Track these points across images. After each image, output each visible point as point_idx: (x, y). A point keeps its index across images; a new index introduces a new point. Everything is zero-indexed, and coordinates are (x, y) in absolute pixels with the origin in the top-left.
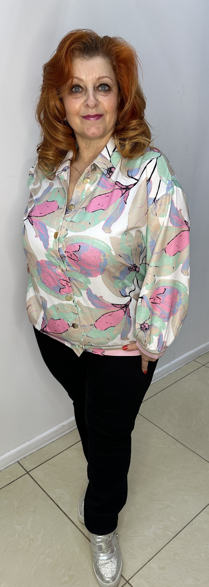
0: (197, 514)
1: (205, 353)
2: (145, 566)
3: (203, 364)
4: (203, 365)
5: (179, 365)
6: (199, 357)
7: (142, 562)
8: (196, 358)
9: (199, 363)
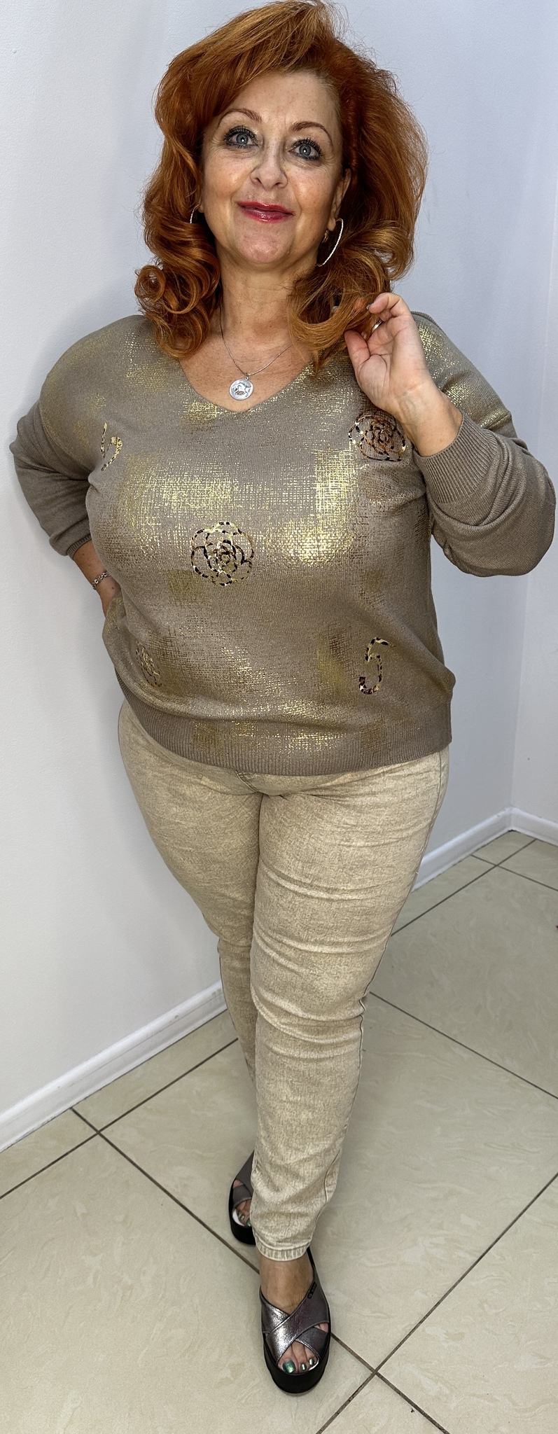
0: (524, 1208)
1: (497, 838)
2: (413, 1334)
3: (493, 862)
4: (496, 866)
5: (439, 868)
7: (406, 1325)
8: (476, 850)
9: (484, 860)
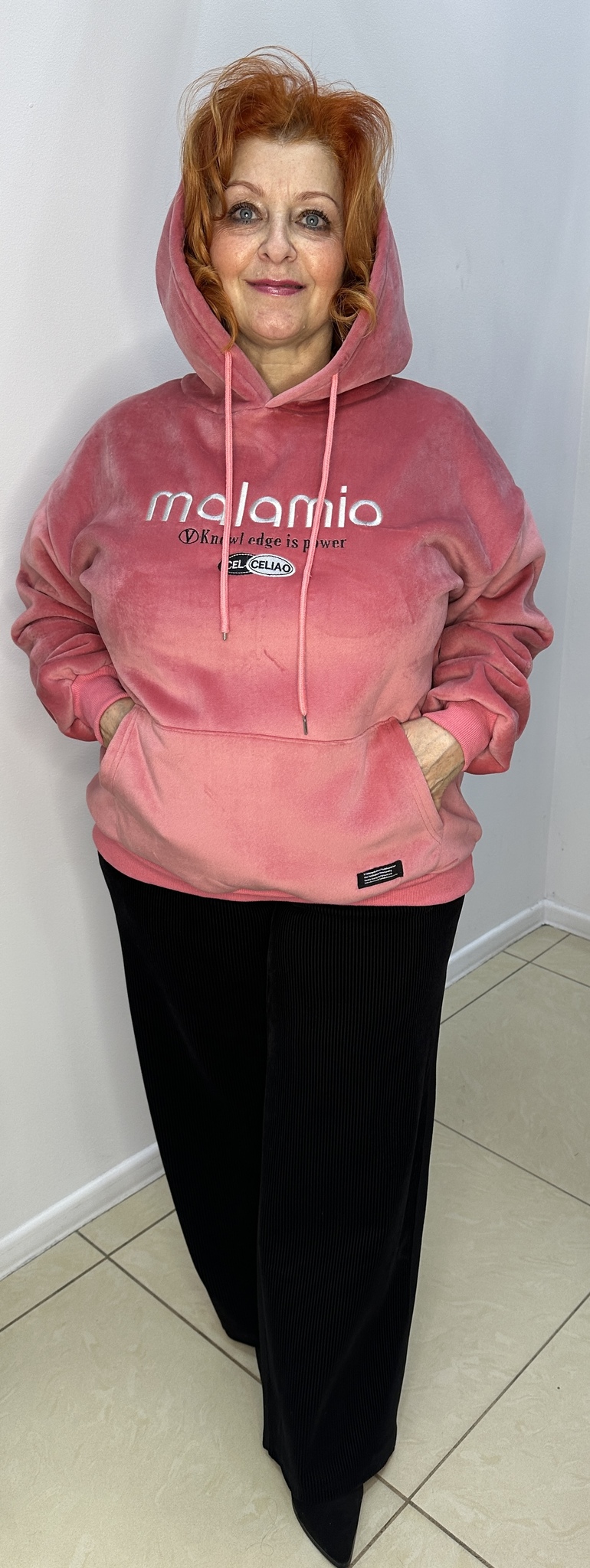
1: (530, 933)
2: (448, 1459)
3: (526, 959)
5: (469, 966)
6: (515, 942)
7: (441, 1450)
8: (509, 946)
9: (515, 957)
